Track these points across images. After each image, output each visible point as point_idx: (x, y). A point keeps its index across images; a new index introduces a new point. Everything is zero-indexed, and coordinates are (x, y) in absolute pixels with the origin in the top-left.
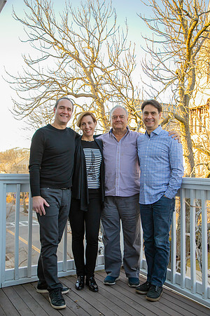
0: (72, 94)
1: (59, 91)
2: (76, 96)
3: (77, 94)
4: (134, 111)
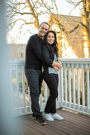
0: (20, 13)
1: (12, 11)
2: (22, 14)
3: (22, 13)
4: (59, 22)
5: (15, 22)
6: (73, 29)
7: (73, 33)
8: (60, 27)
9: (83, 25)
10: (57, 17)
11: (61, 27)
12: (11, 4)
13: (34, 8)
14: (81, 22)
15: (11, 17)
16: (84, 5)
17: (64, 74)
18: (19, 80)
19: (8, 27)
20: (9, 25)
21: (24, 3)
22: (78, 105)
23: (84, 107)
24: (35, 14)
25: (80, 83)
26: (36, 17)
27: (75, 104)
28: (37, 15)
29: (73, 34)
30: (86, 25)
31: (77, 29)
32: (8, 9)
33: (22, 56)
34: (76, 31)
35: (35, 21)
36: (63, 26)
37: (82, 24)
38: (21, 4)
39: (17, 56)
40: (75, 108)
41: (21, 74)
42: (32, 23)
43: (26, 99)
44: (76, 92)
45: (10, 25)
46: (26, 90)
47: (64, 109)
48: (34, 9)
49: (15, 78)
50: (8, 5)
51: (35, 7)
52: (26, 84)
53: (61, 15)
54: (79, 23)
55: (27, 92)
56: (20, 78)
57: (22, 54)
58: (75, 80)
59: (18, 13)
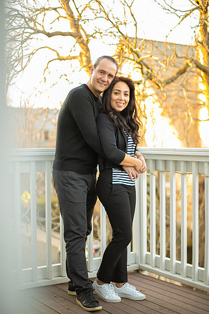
0: (44, 32)
1: (25, 28)
2: (50, 35)
3: (51, 32)
4: (139, 57)
5: (33, 54)
6: (174, 74)
7: (173, 84)
8: (142, 69)
9: (198, 66)
10: (134, 45)
11: (145, 70)
12: (24, 10)
13: (79, 20)
14: (195, 59)
15: (23, 42)
16: (203, 16)
17: (148, 185)
18: (38, 196)
19: (15, 65)
20: (15, 60)
21: (55, 9)
22: (183, 263)
23: (196, 270)
24: (80, 37)
25: (188, 209)
26: (84, 44)
27: (175, 261)
28: (85, 39)
29: (173, 88)
30: (206, 65)
31: (185, 75)
32: (16, 22)
33: (47, 138)
34: (181, 79)
35: (81, 54)
36: (148, 68)
37: (196, 64)
38: (47, 9)
39: (34, 137)
40: (174, 272)
41: (44, 183)
42: (74, 58)
43: (52, 243)
44: (179, 231)
45: (19, 60)
46: (55, 224)
47: (146, 273)
48: (80, 23)
49: (27, 192)
50: (16, 13)
51: (83, 18)
52: (53, 207)
53: (145, 40)
54: (188, 61)
55: (56, 228)
56: (41, 192)
57: (46, 133)
58: (177, 200)
59: (39, 32)
